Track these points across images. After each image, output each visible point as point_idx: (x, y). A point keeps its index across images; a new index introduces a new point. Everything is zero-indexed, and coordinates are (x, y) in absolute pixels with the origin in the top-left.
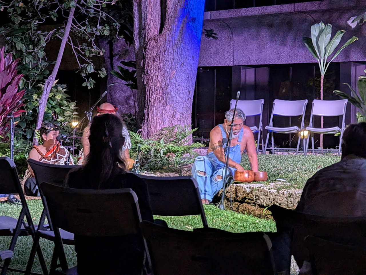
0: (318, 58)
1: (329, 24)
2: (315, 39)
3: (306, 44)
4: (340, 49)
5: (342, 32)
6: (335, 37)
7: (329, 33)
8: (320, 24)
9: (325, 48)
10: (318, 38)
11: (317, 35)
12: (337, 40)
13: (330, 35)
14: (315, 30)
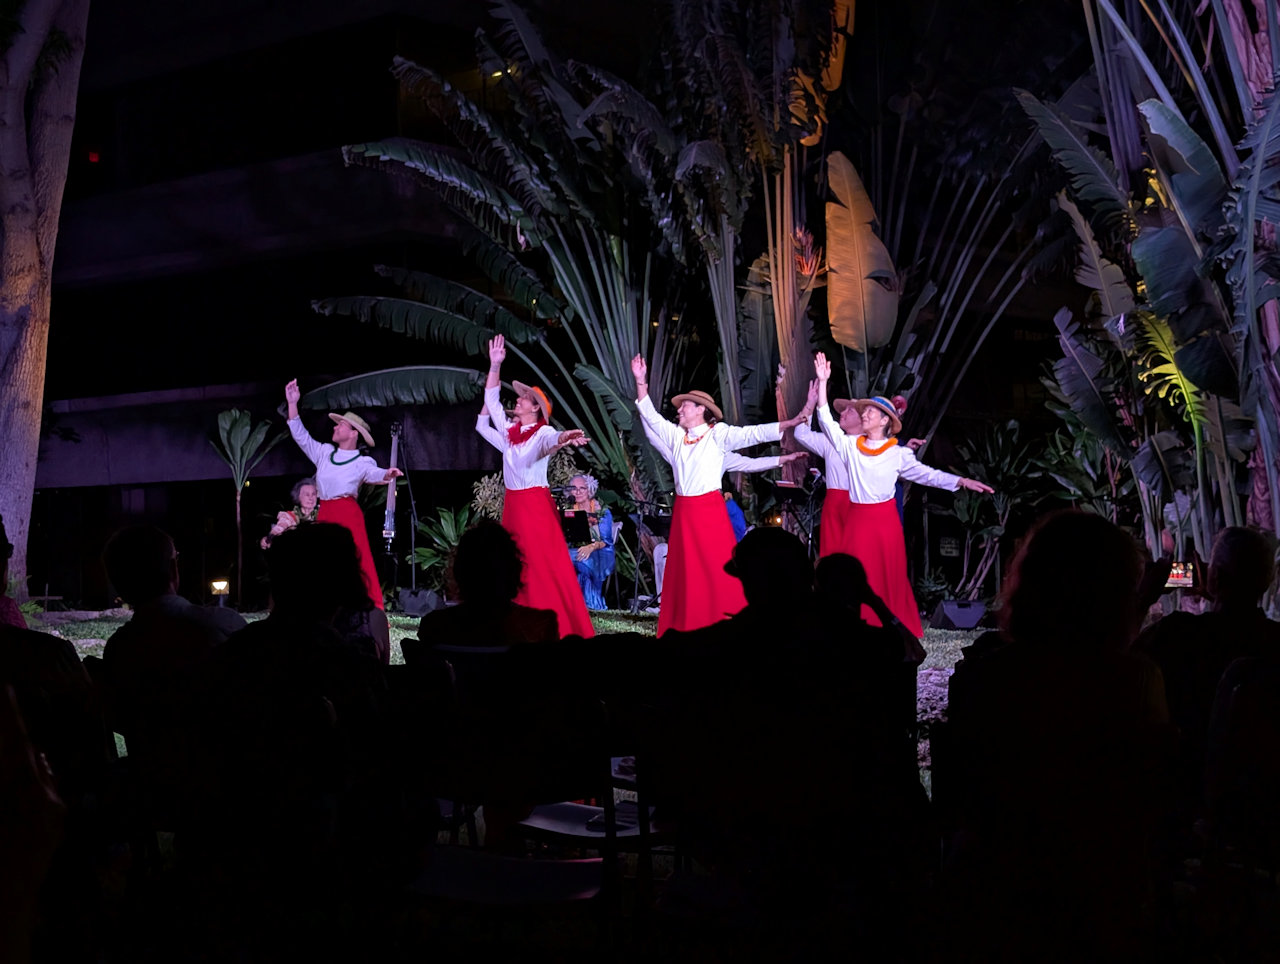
0: (230, 462)
1: (246, 411)
2: (225, 435)
3: (211, 443)
4: (264, 450)
5: (267, 424)
6: (256, 430)
7: (246, 425)
8: (233, 411)
9: (242, 448)
10: (229, 433)
11: (228, 427)
12: (260, 437)
13: (249, 428)
14: (224, 423)
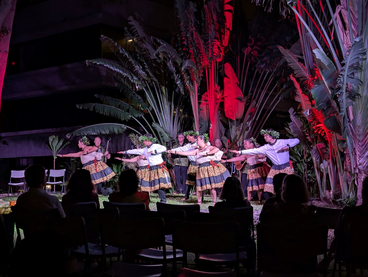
0: (52, 151)
1: (57, 136)
2: (51, 143)
3: (47, 145)
4: (62, 147)
5: (63, 140)
6: (60, 142)
8: (53, 136)
9: (55, 147)
10: (52, 142)
11: (52, 141)
12: (61, 144)
13: (58, 141)
14: (51, 139)
